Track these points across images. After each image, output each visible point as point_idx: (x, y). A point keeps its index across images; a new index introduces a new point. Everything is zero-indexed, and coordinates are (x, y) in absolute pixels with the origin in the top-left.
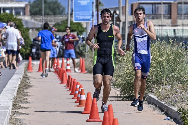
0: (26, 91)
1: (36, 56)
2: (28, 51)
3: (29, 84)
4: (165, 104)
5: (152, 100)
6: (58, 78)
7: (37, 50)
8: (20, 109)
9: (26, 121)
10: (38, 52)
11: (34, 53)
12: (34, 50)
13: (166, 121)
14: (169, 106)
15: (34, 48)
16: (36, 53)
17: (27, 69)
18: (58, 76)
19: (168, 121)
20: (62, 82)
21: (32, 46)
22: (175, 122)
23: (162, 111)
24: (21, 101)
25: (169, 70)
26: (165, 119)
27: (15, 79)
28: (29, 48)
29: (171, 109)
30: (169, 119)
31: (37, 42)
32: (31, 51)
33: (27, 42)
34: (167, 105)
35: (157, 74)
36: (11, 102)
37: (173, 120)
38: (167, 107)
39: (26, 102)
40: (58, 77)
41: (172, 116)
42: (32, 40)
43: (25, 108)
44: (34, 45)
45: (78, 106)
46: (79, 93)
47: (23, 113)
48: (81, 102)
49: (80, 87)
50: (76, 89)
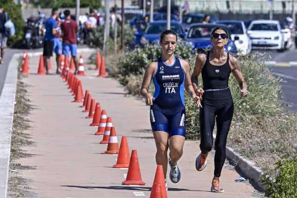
0: (25, 118)
1: (31, 44)
2: (20, 38)
3: (28, 103)
4: (235, 153)
6: (69, 88)
7: (33, 35)
8: (21, 157)
9: (33, 183)
10: (34, 38)
11: (29, 40)
12: (28, 36)
13: (239, 183)
14: (241, 157)
15: (28, 32)
16: (31, 39)
17: (21, 69)
18: (67, 83)
19: (242, 183)
20: (76, 99)
21: (26, 30)
22: (253, 185)
23: (231, 163)
24: (21, 141)
25: (237, 95)
26: (236, 181)
27: (8, 94)
28: (22, 33)
29: (246, 164)
30: (243, 181)
31: (33, 24)
32: (24, 36)
33: (19, 23)
34: (238, 155)
36: (8, 147)
37: (250, 182)
38: (237, 158)
39: (30, 143)
40: (68, 86)
41: (247, 173)
42: (26, 21)
43: (29, 155)
44: (29, 29)
45: (106, 153)
46: (106, 129)
47: (28, 168)
48: (110, 147)
49: (108, 121)
50: (101, 121)
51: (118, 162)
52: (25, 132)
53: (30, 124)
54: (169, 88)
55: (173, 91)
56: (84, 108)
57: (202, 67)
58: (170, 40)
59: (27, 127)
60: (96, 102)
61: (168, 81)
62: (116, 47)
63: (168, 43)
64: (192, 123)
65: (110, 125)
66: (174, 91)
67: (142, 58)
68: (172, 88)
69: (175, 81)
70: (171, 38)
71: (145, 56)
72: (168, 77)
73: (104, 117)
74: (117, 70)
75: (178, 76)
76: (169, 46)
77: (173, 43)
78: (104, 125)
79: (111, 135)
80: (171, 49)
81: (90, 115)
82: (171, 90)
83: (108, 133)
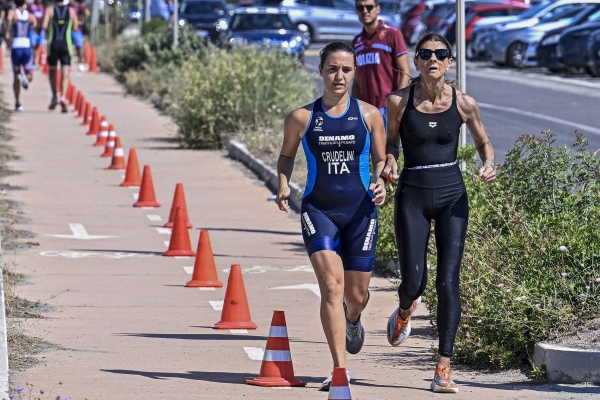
4: (265, 166)
5: (237, 153)
9: (27, 206)
23: (261, 178)
24: (7, 156)
26: (269, 200)
34: (269, 168)
35: (244, 103)
39: (16, 158)
45: (110, 168)
46: (109, 139)
47: (18, 188)
48: (115, 161)
49: (110, 129)
50: (101, 129)
51: (127, 180)
52: (10, 143)
53: (14, 134)
54: (336, 164)
55: (345, 169)
56: (76, 113)
57: (399, 119)
58: (339, 63)
59: (10, 138)
60: (92, 106)
61: (332, 148)
62: (108, 35)
63: (335, 69)
64: (210, 129)
65: (113, 134)
66: (347, 170)
68: (341, 163)
69: (345, 147)
70: (341, 59)
71: (147, 47)
72: (332, 138)
73: (105, 124)
74: (112, 64)
75: (352, 137)
76: (337, 76)
77: (346, 70)
78: (105, 134)
79: (116, 146)
80: (343, 82)
81: (85, 121)
82: (339, 167)
83: (112, 144)
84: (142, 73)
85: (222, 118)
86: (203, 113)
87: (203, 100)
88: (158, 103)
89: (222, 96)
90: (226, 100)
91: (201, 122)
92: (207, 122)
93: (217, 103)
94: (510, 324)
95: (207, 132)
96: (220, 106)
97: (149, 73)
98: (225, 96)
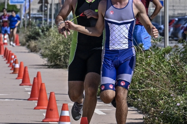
45: (13, 73)
46: (14, 62)
48: (15, 70)
64: (62, 59)
67: (39, 32)
71: (40, 31)
73: (13, 57)
81: (6, 59)
84: (37, 41)
85: (67, 53)
86: (59, 51)
87: (59, 45)
88: (43, 54)
89: (68, 43)
90: (69, 45)
91: (58, 55)
92: (61, 56)
93: (66, 47)
94: (176, 114)
95: (60, 60)
96: (67, 48)
97: (40, 41)
98: (69, 43)
